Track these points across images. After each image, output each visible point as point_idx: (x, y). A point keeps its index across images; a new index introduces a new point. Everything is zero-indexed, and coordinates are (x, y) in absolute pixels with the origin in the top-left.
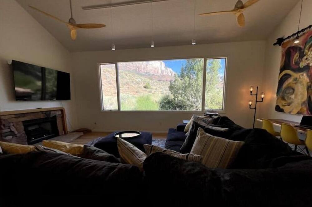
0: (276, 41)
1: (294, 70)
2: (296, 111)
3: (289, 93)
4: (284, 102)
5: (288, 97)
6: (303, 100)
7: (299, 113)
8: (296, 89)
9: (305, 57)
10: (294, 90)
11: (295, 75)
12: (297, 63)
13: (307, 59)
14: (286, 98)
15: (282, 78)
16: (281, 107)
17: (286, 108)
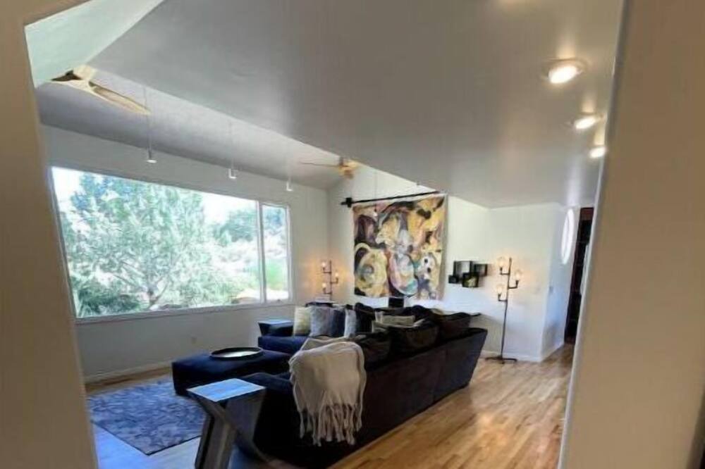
0: (344, 200)
1: (370, 245)
2: (378, 294)
3: (368, 272)
4: (364, 284)
5: (367, 276)
6: (383, 282)
7: (382, 295)
8: (375, 268)
9: (380, 233)
10: (373, 269)
11: (371, 251)
12: (373, 237)
13: (381, 235)
14: (365, 278)
15: (357, 252)
16: (362, 290)
17: (367, 291)
